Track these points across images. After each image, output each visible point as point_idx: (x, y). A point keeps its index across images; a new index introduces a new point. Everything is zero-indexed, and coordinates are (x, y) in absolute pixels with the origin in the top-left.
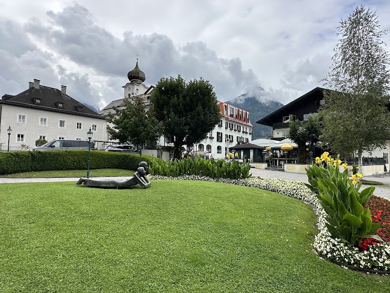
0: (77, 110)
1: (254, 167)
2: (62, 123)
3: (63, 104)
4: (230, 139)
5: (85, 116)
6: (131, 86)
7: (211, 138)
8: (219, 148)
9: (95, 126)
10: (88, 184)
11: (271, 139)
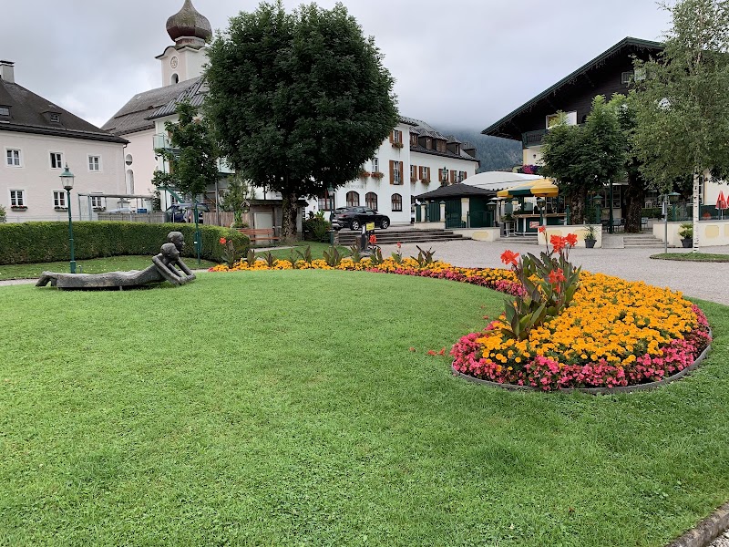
0: (45, 122)
1: (470, 239)
2: (12, 155)
3: (8, 107)
4: (422, 175)
5: (69, 136)
6: (176, 54)
7: (377, 176)
8: (396, 199)
9: (96, 159)
10: (59, 284)
11: (520, 171)
